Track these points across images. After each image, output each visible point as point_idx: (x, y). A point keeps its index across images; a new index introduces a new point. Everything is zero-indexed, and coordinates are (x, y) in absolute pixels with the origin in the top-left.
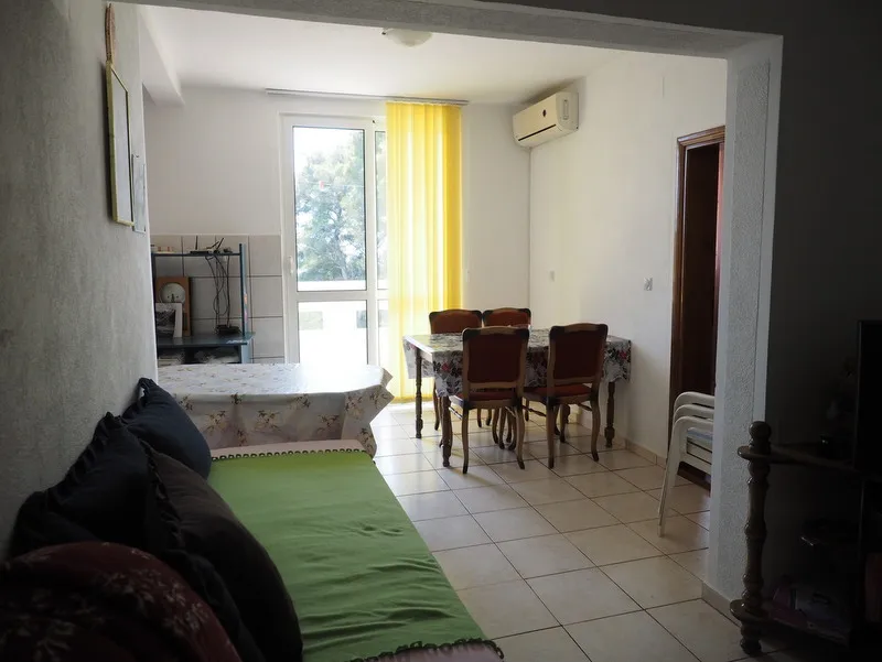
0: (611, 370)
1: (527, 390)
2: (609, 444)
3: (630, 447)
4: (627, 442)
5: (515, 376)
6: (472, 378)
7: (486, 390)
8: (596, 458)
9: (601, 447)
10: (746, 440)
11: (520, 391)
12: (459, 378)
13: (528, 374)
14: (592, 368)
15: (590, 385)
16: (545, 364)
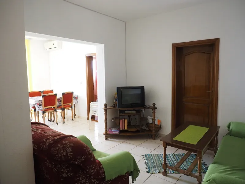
0: (74, 101)
1: (58, 107)
2: (75, 117)
3: (79, 117)
4: (79, 116)
5: (54, 104)
6: (45, 106)
7: (47, 108)
8: (73, 120)
9: (73, 118)
10: (103, 107)
11: (56, 108)
12: (41, 106)
13: (57, 104)
14: (71, 101)
15: (70, 105)
16: (61, 101)
